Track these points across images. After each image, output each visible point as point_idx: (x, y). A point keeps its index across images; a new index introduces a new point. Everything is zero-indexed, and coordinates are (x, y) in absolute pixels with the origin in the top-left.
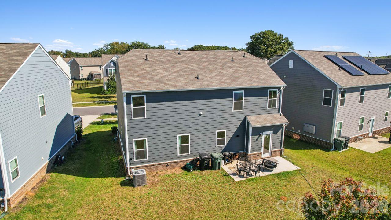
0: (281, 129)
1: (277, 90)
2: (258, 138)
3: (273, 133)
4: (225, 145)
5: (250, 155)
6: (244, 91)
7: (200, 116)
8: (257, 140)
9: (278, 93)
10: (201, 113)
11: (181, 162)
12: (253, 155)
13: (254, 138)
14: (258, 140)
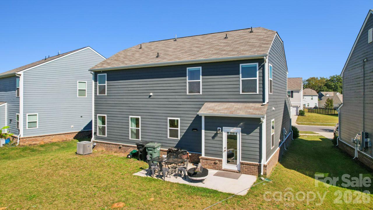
0: (259, 128)
1: (257, 64)
2: (216, 135)
3: (242, 132)
4: (179, 139)
5: (203, 159)
6: (201, 68)
7: (151, 97)
8: (213, 137)
9: (259, 69)
10: (151, 94)
11: (131, 148)
12: (207, 159)
13: (209, 135)
14: (216, 138)
